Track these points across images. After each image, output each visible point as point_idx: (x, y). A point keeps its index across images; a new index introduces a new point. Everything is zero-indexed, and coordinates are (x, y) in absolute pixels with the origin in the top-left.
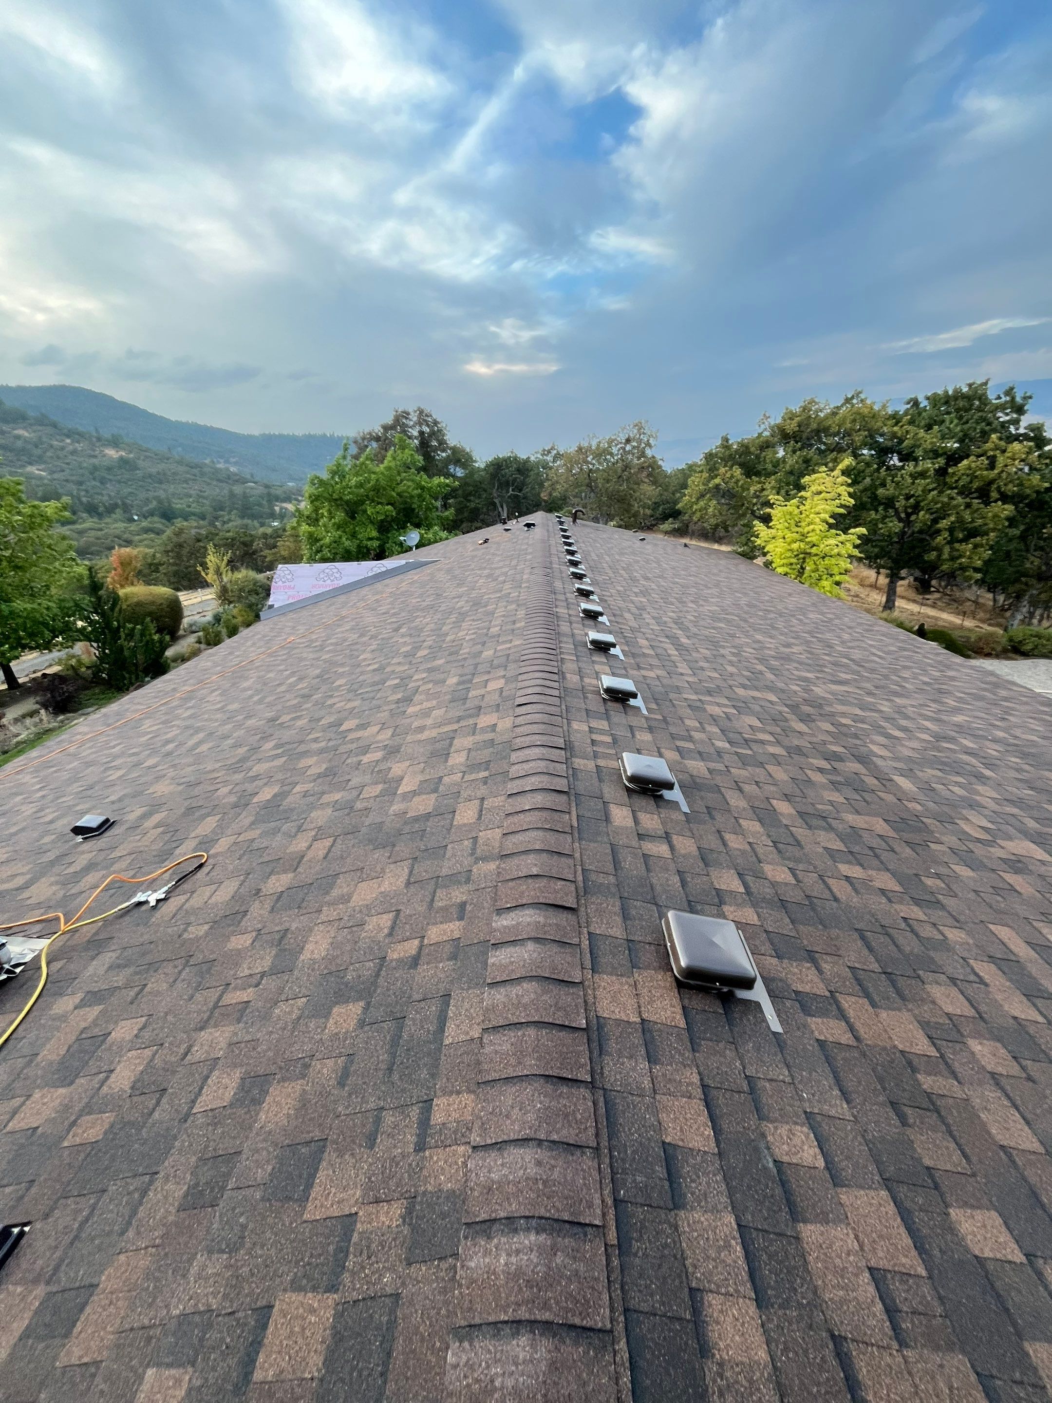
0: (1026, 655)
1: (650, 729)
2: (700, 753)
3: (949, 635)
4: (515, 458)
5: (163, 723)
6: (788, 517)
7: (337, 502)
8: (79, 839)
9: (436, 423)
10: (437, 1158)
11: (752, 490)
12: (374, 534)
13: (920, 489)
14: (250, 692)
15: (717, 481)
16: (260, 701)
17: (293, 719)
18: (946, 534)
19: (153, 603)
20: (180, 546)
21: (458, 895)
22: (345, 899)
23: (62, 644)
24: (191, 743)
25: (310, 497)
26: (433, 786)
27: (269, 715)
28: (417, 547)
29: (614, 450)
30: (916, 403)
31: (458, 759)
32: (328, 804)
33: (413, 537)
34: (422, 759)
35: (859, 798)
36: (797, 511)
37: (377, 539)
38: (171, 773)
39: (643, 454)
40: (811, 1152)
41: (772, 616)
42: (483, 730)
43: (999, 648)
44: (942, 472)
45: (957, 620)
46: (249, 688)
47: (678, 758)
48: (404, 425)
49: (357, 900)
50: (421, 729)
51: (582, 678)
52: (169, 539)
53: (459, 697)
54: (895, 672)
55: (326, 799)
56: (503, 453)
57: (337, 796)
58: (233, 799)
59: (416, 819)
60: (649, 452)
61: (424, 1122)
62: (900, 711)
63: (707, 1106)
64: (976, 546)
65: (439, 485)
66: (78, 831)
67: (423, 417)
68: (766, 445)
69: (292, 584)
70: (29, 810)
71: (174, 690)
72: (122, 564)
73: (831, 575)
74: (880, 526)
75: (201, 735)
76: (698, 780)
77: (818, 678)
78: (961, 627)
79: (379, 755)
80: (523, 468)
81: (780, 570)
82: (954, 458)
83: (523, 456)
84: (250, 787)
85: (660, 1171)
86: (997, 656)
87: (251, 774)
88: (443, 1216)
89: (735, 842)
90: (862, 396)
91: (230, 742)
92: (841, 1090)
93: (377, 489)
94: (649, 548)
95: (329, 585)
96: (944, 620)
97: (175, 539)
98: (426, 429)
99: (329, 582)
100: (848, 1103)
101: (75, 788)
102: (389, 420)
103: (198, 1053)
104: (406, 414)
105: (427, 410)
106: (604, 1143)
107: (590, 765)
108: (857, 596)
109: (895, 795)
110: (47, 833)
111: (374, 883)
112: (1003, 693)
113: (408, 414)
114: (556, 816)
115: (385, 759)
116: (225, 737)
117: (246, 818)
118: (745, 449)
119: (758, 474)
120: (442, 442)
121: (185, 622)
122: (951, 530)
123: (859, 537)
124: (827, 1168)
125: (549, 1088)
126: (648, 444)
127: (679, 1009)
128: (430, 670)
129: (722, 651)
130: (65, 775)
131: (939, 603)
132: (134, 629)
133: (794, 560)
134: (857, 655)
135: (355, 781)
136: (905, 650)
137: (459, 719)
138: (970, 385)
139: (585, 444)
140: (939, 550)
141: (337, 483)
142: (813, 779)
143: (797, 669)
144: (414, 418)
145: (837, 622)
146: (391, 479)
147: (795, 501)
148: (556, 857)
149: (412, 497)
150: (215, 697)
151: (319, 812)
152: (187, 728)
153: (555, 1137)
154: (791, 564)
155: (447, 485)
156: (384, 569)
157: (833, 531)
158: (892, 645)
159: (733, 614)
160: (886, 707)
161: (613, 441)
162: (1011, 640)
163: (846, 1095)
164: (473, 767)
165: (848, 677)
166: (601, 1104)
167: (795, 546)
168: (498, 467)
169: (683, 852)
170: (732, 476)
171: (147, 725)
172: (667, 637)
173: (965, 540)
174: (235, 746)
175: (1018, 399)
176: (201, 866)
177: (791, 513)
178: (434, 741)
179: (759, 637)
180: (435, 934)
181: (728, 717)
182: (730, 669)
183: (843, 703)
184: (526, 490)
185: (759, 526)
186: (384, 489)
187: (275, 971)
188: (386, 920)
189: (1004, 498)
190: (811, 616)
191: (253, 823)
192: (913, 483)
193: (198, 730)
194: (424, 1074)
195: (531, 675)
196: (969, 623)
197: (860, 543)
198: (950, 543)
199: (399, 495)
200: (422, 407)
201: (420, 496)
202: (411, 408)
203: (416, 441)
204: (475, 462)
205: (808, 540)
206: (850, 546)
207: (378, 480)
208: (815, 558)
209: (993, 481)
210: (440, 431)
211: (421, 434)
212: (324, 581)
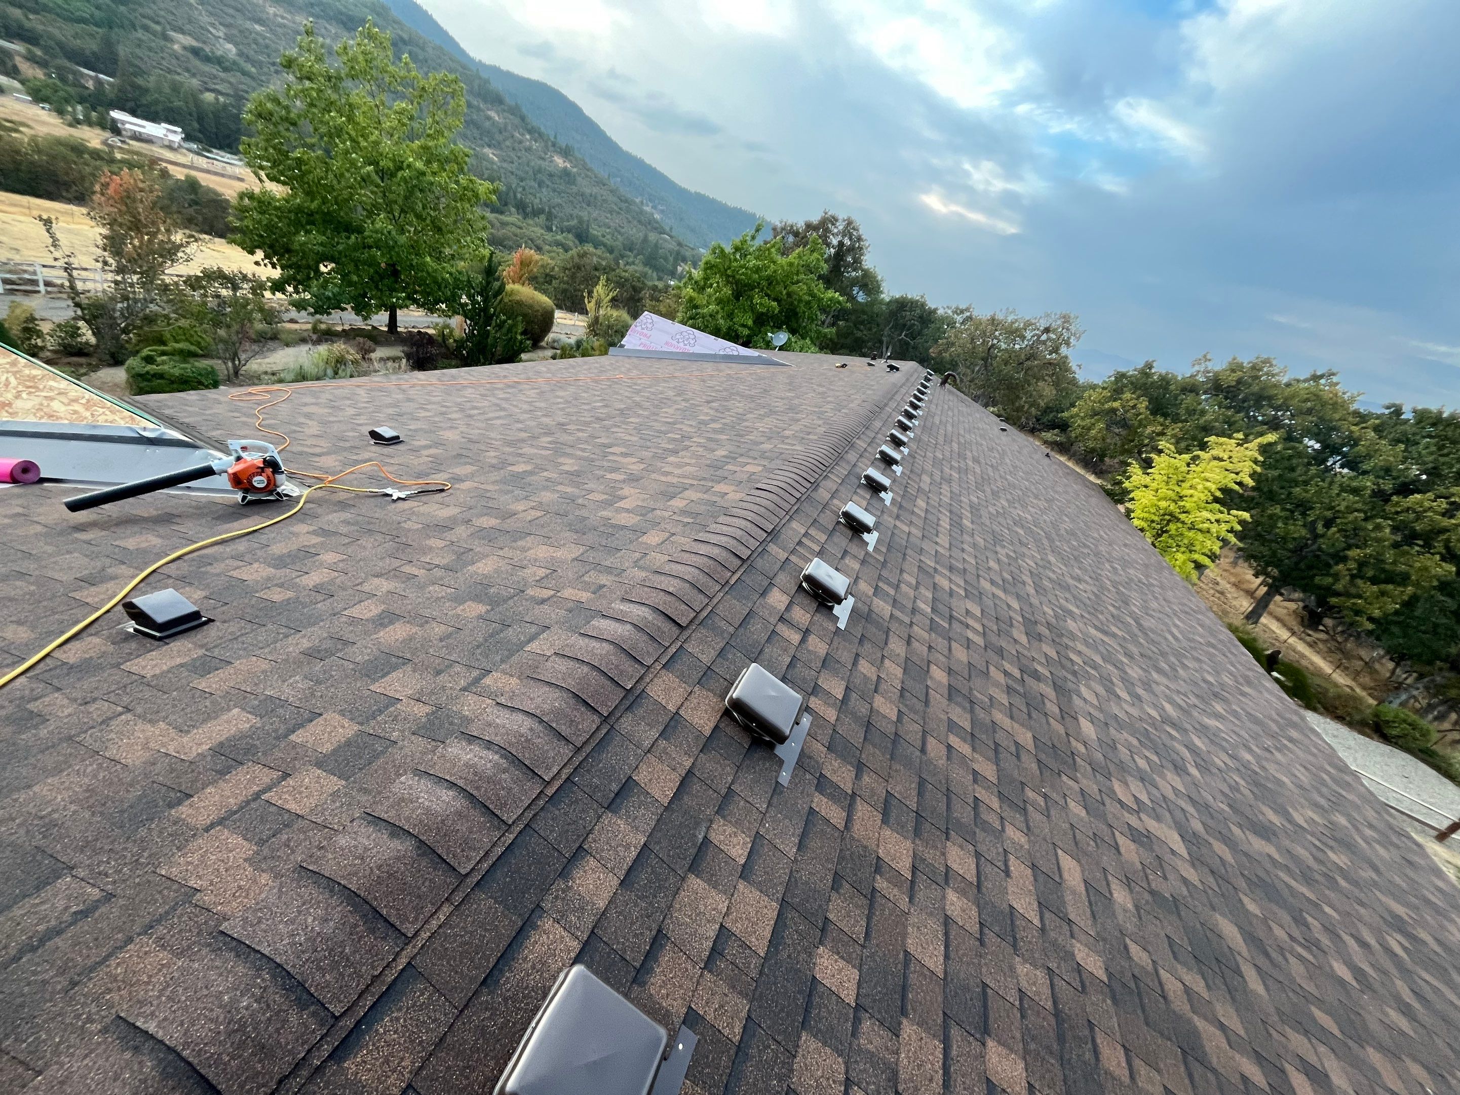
0: (1386, 739)
1: (863, 562)
2: (895, 600)
3: (1304, 676)
4: (923, 305)
5: (481, 395)
6: (1172, 471)
7: (731, 279)
8: (372, 442)
9: (859, 239)
10: (471, 698)
11: (1149, 430)
12: (750, 323)
13: (1344, 504)
14: (559, 400)
15: (1116, 404)
16: (562, 409)
17: (578, 430)
18: (1352, 565)
19: (531, 307)
20: (578, 267)
21: (604, 579)
22: (524, 550)
23: (443, 311)
24: (491, 415)
25: (706, 263)
26: (643, 511)
27: (562, 420)
28: (781, 348)
29: (1028, 335)
30: (1398, 412)
31: (678, 503)
32: (558, 491)
33: (782, 337)
34: (652, 492)
35: (1025, 710)
36: (1184, 468)
37: (749, 328)
38: (463, 428)
39: (1056, 350)
40: (740, 852)
41: (1086, 551)
42: (715, 494)
43: (1358, 718)
44: (1382, 496)
45: (1326, 667)
46: (562, 397)
47: (871, 592)
48: (827, 230)
49: (531, 554)
50: (667, 474)
51: (832, 497)
52: (572, 258)
53: (716, 466)
54: (1179, 656)
55: (559, 488)
56: (913, 294)
57: (569, 490)
58: (494, 461)
59: (614, 526)
60: (1064, 350)
61: (477, 680)
62: (1147, 685)
63: (682, 783)
64: (1383, 593)
65: (831, 299)
66: (374, 435)
67: (850, 227)
68: (1191, 388)
69: (649, 333)
70: (352, 411)
71: (505, 377)
72: (522, 263)
73: (1191, 551)
74: (1280, 524)
75: (502, 413)
76: (874, 616)
77: (1082, 616)
78: (1328, 678)
79: (622, 477)
80: (926, 317)
81: (1136, 522)
82: (1405, 489)
83: (931, 304)
84: (511, 459)
85: (615, 787)
86: (1351, 725)
87: (520, 451)
88: (451, 724)
89: (864, 667)
90: (1335, 379)
91: (520, 426)
92: (800, 841)
93: (770, 281)
94: (1004, 438)
95: (681, 347)
96: (1312, 663)
97: (576, 260)
98: (847, 242)
99: (681, 345)
100: (798, 850)
101: (390, 411)
102: (815, 219)
103: (366, 587)
104: (834, 220)
105: (858, 220)
106: (588, 749)
107: (783, 555)
108: (1222, 593)
109: (1066, 728)
110: (353, 430)
111: (551, 549)
112: (1294, 734)
113: (837, 220)
114: (719, 568)
115: (624, 481)
116: (519, 421)
117: (495, 476)
118: (1165, 382)
119: (1165, 415)
120: (857, 261)
121: (550, 336)
122: (1362, 564)
123: (1241, 522)
124: (744, 866)
125: (572, 701)
126: (1068, 344)
127: (712, 725)
128: (710, 439)
129: (998, 549)
130: (389, 400)
131: (1321, 645)
132: (505, 321)
133: (1156, 518)
134: (1149, 623)
135: (591, 486)
136: (1213, 646)
137: (704, 479)
139: (1000, 316)
140: (1336, 577)
141: (736, 260)
142: (991, 674)
143: (1067, 600)
144: (841, 226)
145: (1156, 589)
146: (788, 276)
147: (1187, 457)
148: (696, 591)
149: (800, 301)
150: (532, 393)
151: (548, 494)
152: (497, 405)
153: (554, 725)
154: (1153, 521)
155: (839, 302)
156: (735, 353)
157: (1217, 506)
158: (1202, 636)
159: (1042, 529)
160: (1134, 673)
161: (1031, 324)
162: (1377, 715)
163: (801, 846)
164: (683, 512)
165: (1120, 633)
166: (604, 731)
167: (1163, 504)
168: (902, 305)
169: (811, 648)
170: (1134, 407)
171: (468, 392)
172: (951, 512)
173: (1374, 581)
174: (521, 430)
176: (442, 491)
177: (1177, 468)
178: (673, 485)
179: (1052, 559)
180: (567, 593)
181: (951, 593)
182: (992, 564)
183: (1087, 644)
184: (919, 340)
185: (1135, 469)
186: (778, 283)
187: (447, 568)
188: (542, 572)
189: (1448, 555)
190: (1132, 571)
191: (496, 481)
192: (1338, 495)
193: (504, 409)
194: (498, 658)
195: (787, 474)
196: (1341, 679)
197: (1239, 528)
198: (1353, 577)
199: (789, 295)
200: (853, 218)
201: (808, 303)
202: (842, 215)
203: (832, 250)
204: (882, 292)
205: (1182, 504)
206: (1224, 527)
207: (775, 272)
208: (1180, 525)
209: (1445, 530)
210: (861, 249)
211: (841, 245)
212: (678, 342)
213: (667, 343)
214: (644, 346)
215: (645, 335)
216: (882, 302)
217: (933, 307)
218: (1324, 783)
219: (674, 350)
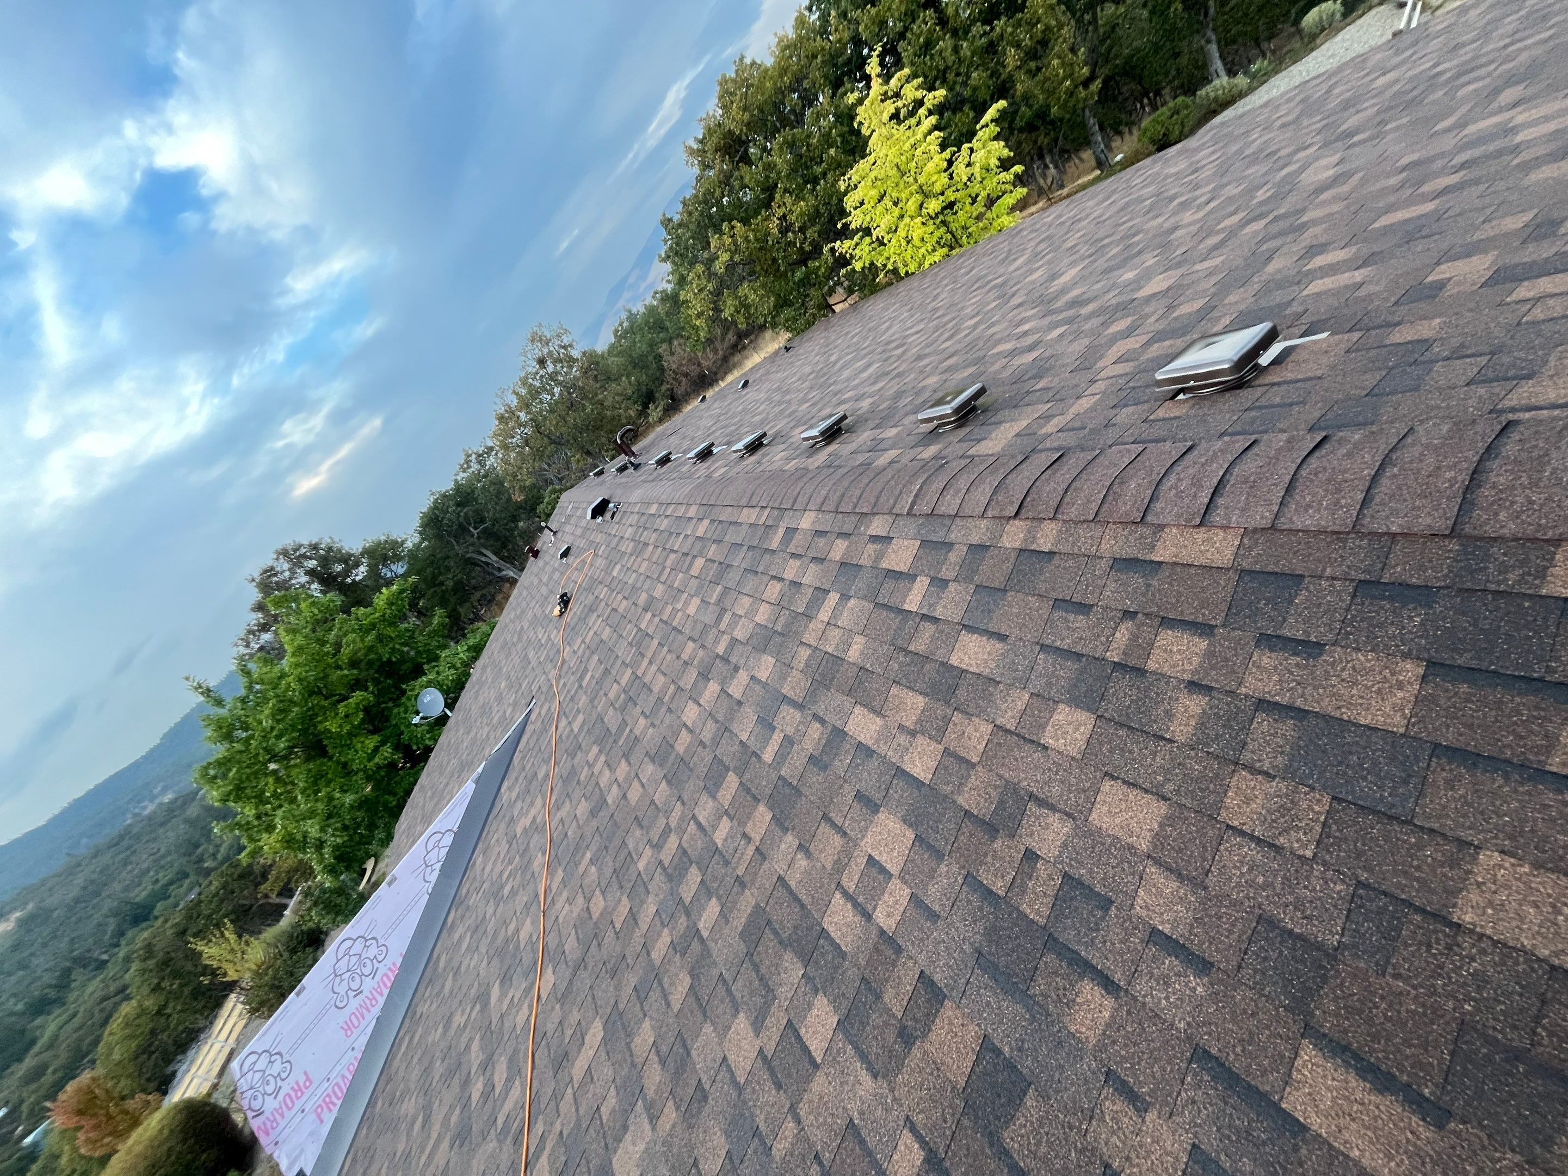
4: (444, 496)
9: (315, 547)
12: (371, 742)
25: (230, 794)
33: (430, 700)
37: (383, 743)
39: (571, 360)
48: (280, 585)
56: (425, 504)
60: (575, 353)
65: (390, 604)
67: (293, 556)
69: (297, 1076)
80: (462, 497)
83: (448, 486)
93: (312, 691)
98: (312, 564)
99: (369, 984)
102: (255, 595)
104: (270, 572)
105: (287, 541)
113: (272, 569)
120: (345, 559)
139: (501, 408)
141: (247, 741)
144: (284, 566)
146: (318, 659)
149: (371, 649)
155: (402, 591)
156: (448, 840)
161: (526, 377)
184: (488, 515)
186: (324, 679)
199: (354, 664)
200: (279, 546)
201: (380, 639)
202: (268, 560)
203: (315, 586)
204: (404, 542)
207: (300, 680)
210: (330, 549)
211: (311, 573)
212: (359, 993)
213: (348, 1028)
214: (329, 1105)
215: (299, 1090)
216: (417, 546)
217: (452, 485)
219: (376, 1011)
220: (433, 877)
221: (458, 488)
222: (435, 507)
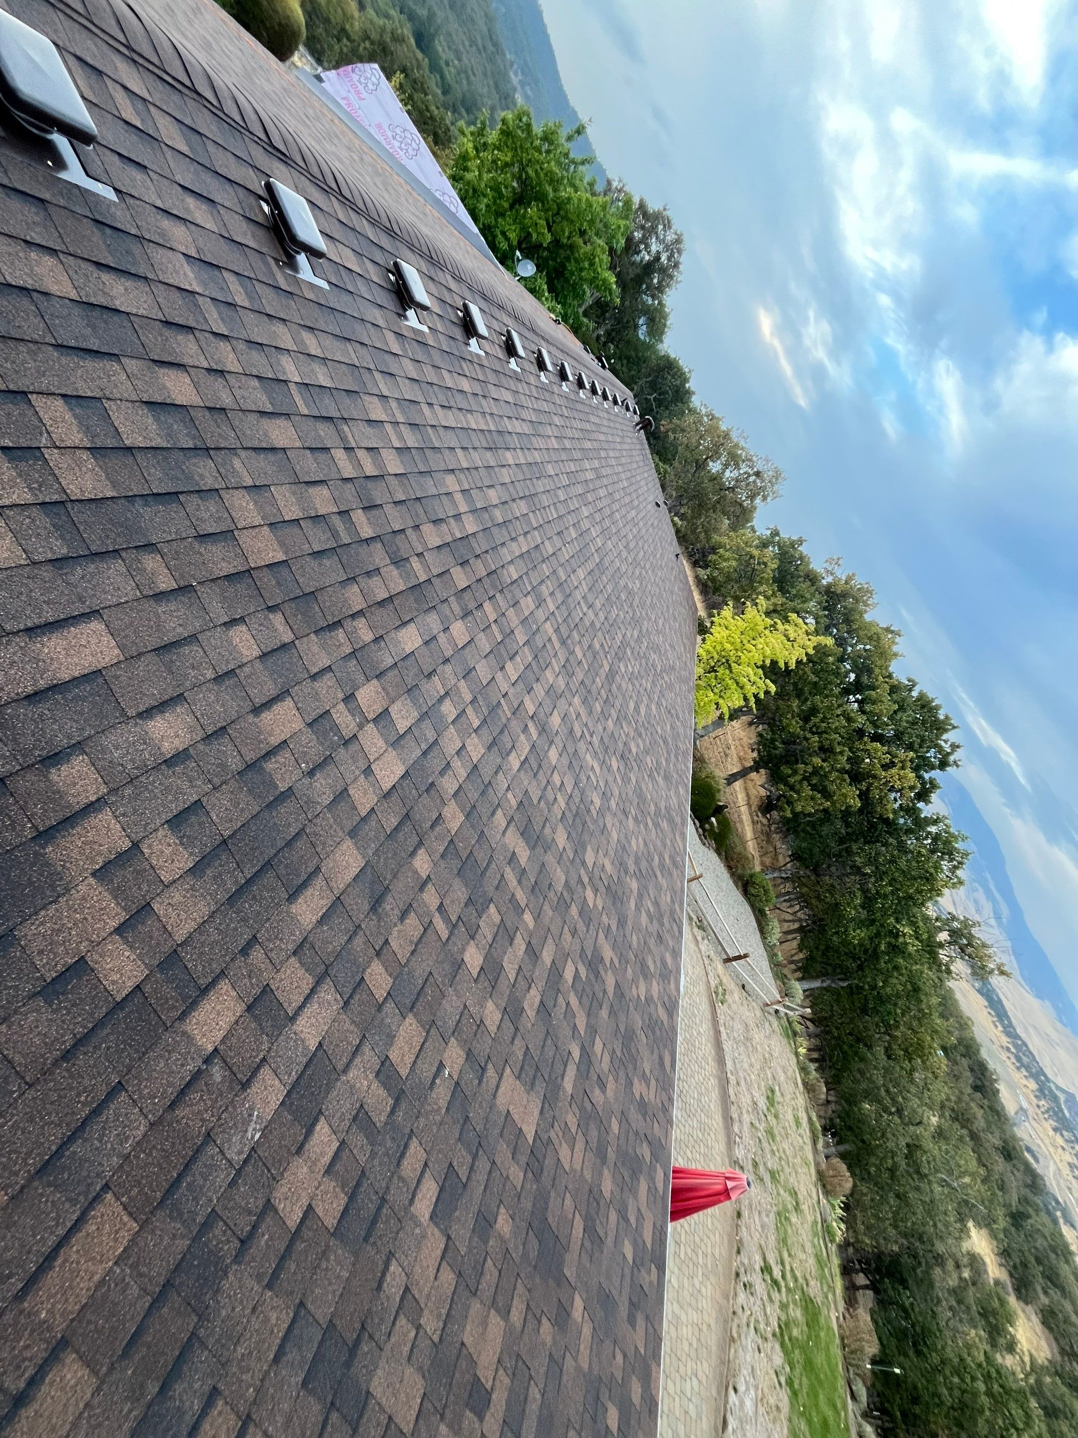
0: (746, 893)
3: (729, 829)
4: (686, 379)
7: (522, 169)
9: (676, 265)
11: (762, 588)
13: (837, 724)
15: (756, 553)
18: (810, 769)
28: (520, 279)
29: (744, 469)
30: (912, 687)
33: (528, 269)
36: (761, 628)
39: (752, 497)
43: (740, 871)
44: (860, 733)
45: (749, 833)
48: (653, 230)
54: (623, 718)
56: (685, 364)
60: (758, 501)
64: (813, 798)
67: (675, 247)
68: (812, 578)
69: (364, 95)
73: (721, 697)
74: (789, 716)
78: (744, 843)
80: (681, 395)
82: (877, 738)
83: (691, 385)
86: (733, 875)
90: (898, 639)
93: (560, 205)
94: (651, 507)
98: (664, 258)
99: (396, 144)
102: (653, 206)
104: (668, 225)
105: (686, 245)
108: (726, 755)
112: (663, 824)
113: (670, 227)
118: (801, 561)
119: (781, 586)
120: (660, 289)
122: (816, 771)
123: (767, 693)
126: (765, 498)
129: (521, 502)
131: (759, 826)
133: (716, 657)
138: (947, 717)
139: (734, 435)
140: (795, 772)
141: (538, 148)
144: (670, 237)
146: (580, 217)
147: (769, 621)
149: (577, 260)
154: (712, 658)
157: (760, 672)
161: (750, 460)
162: (752, 876)
167: (728, 646)
168: (669, 366)
170: (767, 564)
172: (499, 432)
173: (814, 788)
175: (952, 758)
177: (756, 625)
183: (524, 622)
185: (729, 610)
186: (565, 216)
189: (864, 796)
192: (838, 716)
196: (752, 847)
197: (762, 696)
198: (805, 778)
199: (569, 241)
200: (685, 238)
202: (677, 225)
203: (647, 258)
204: (662, 342)
205: (740, 654)
206: (754, 690)
208: (727, 672)
209: (875, 777)
210: (671, 277)
211: (657, 258)
212: (394, 138)
213: (379, 126)
214: (349, 105)
215: (358, 93)
216: (655, 352)
218: (650, 861)
219: (384, 143)
220: (437, 194)
221: (689, 393)
222: (679, 369)
